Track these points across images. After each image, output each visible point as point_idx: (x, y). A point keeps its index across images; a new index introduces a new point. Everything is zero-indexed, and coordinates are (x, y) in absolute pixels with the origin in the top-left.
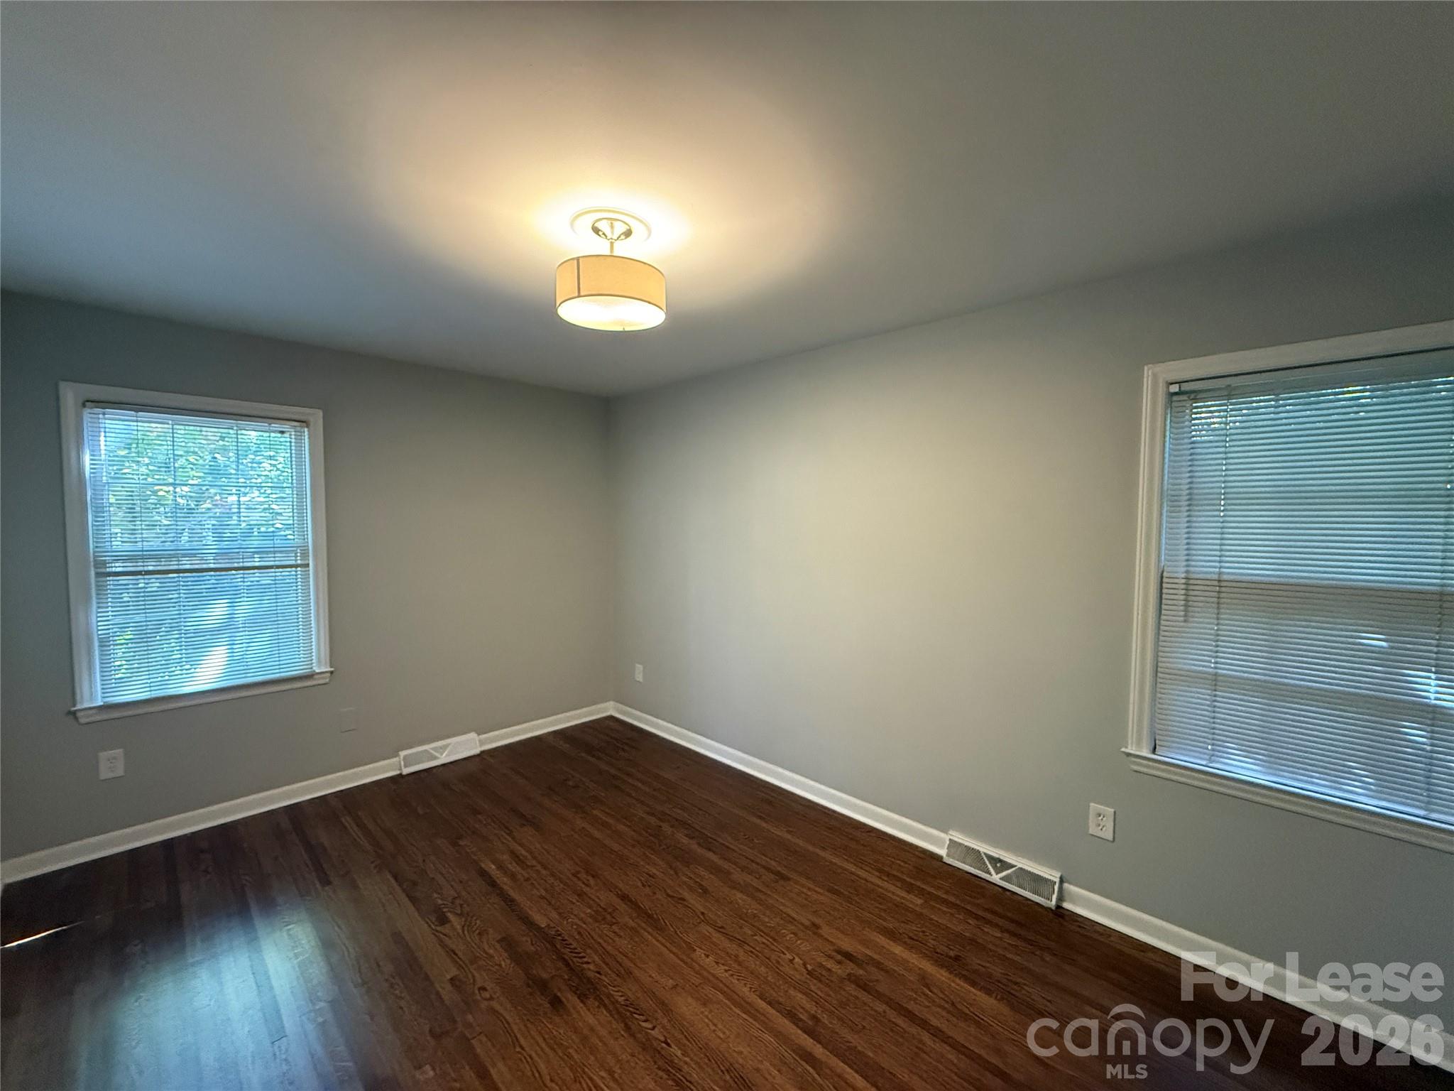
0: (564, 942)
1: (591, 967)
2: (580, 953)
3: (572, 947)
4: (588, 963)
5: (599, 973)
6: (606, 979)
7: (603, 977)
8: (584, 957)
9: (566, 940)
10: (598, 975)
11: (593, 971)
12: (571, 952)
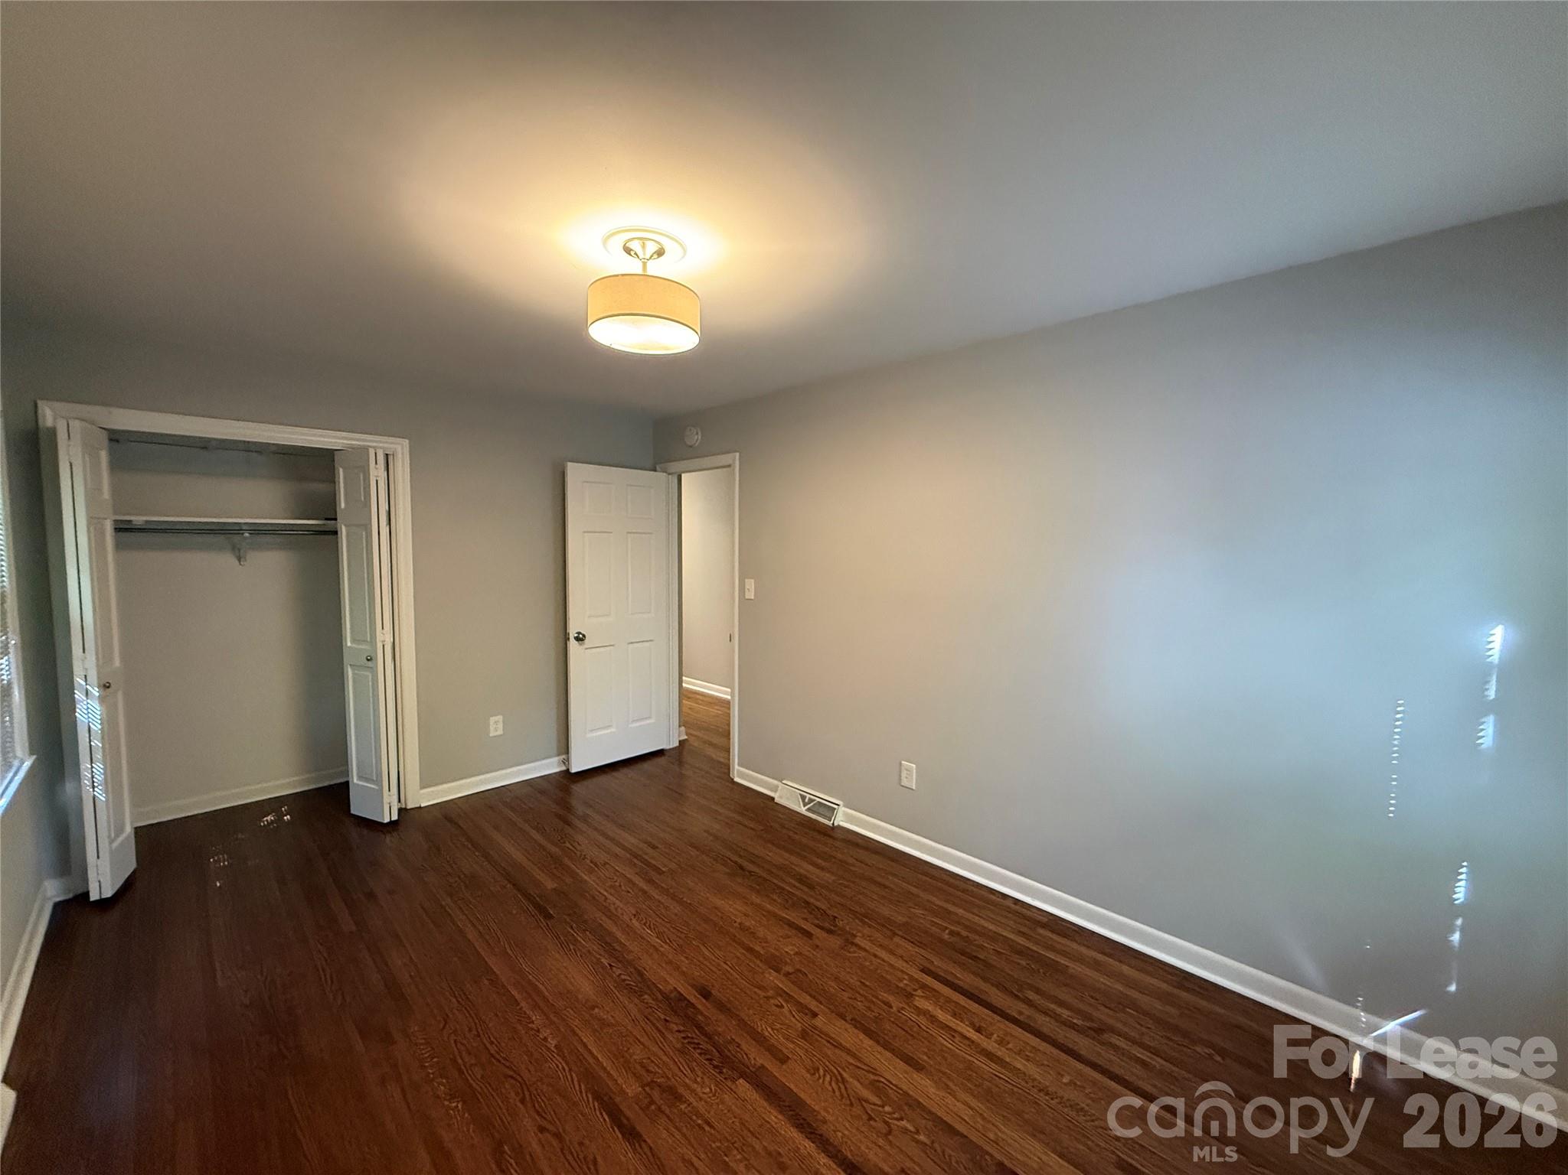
0: (709, 1057)
1: (675, 1028)
2: (689, 1042)
3: (699, 1051)
4: (679, 1031)
5: (666, 1020)
6: (659, 1014)
7: (663, 1017)
8: (684, 1038)
9: (707, 1060)
10: (668, 1018)
11: (672, 1022)
12: (699, 1044)
